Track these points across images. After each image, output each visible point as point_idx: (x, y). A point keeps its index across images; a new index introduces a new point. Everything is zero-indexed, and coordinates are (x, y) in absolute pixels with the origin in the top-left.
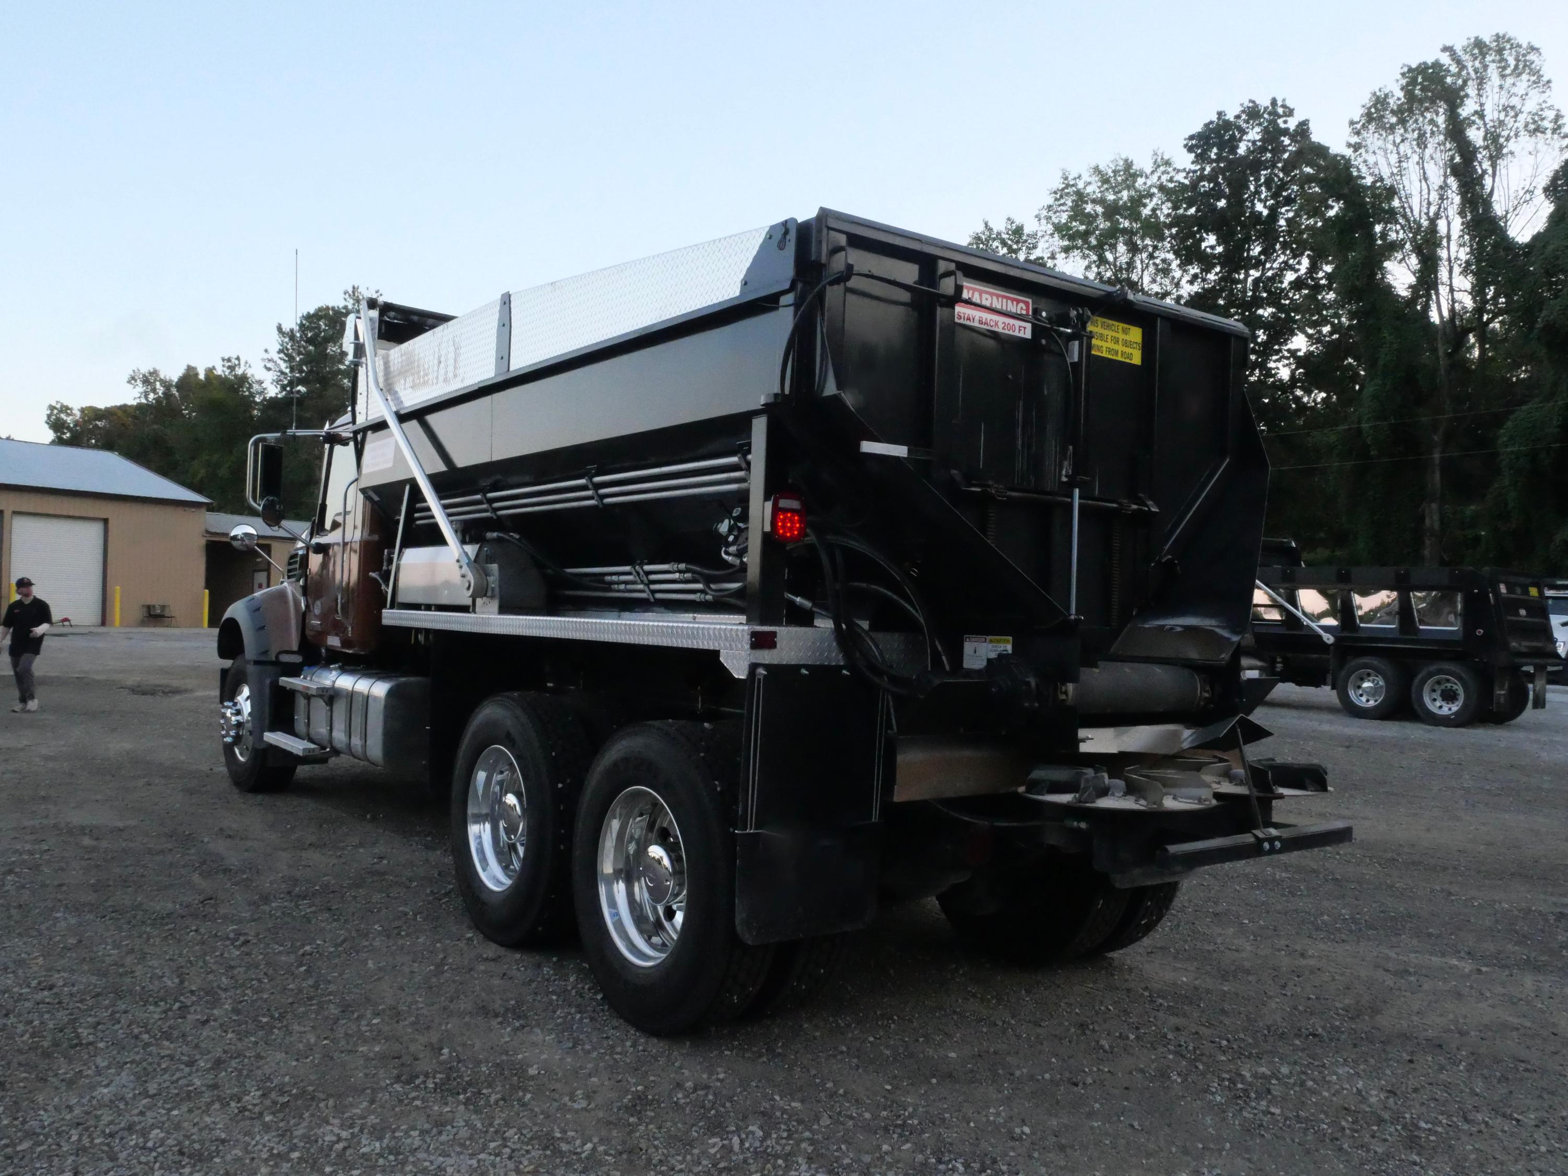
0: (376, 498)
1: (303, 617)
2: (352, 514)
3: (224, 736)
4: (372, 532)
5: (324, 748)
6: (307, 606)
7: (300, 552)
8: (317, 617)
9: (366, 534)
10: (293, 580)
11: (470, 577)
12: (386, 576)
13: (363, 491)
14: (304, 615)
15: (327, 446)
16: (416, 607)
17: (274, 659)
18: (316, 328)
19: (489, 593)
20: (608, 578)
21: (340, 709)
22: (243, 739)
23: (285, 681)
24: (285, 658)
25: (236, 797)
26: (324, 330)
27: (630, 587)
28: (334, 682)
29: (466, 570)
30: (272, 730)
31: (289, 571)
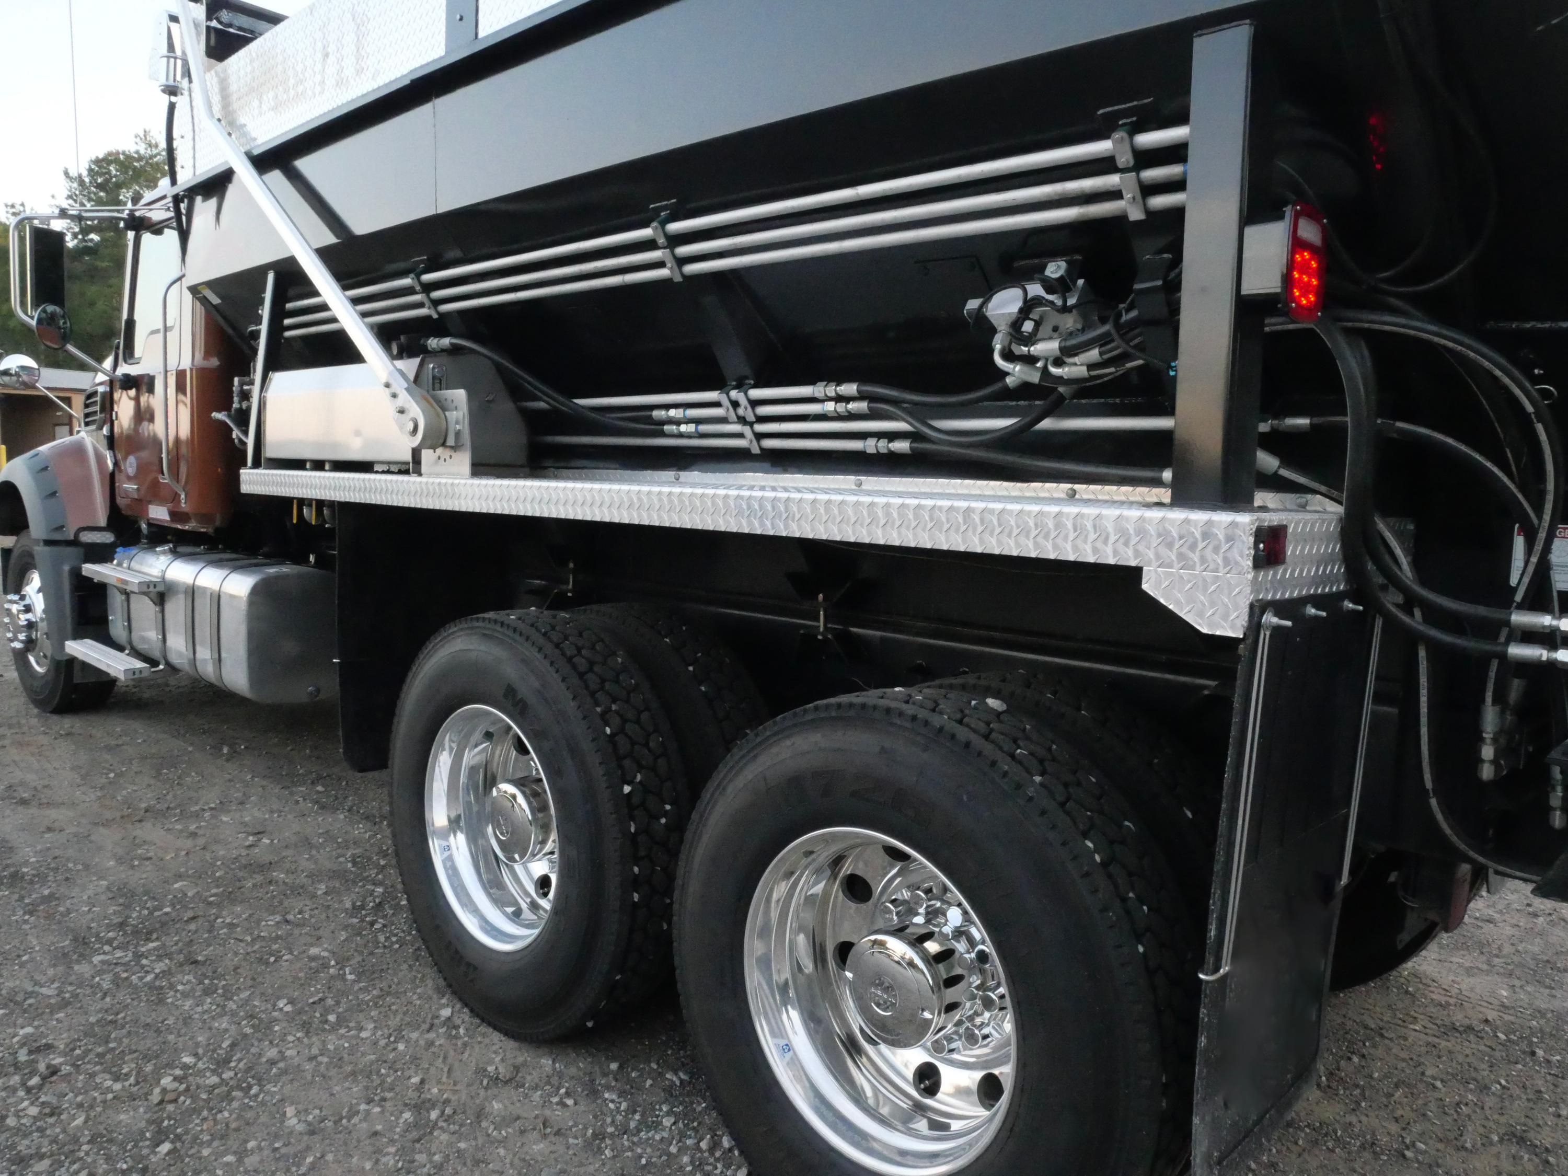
0: (215, 300)
1: (112, 480)
2: (176, 331)
3: (11, 640)
4: (207, 354)
5: (153, 663)
6: (116, 464)
7: (101, 389)
8: (130, 479)
9: (199, 356)
10: (93, 427)
11: (416, 411)
12: (242, 419)
13: (194, 290)
14: (112, 476)
15: (131, 235)
16: (297, 464)
17: (72, 537)
18: (106, 173)
19: (451, 441)
20: (658, 414)
21: (176, 609)
22: (39, 642)
23: (91, 569)
24: (88, 537)
25: (34, 721)
26: (116, 176)
27: (703, 428)
28: (164, 572)
29: (404, 399)
30: (78, 635)
31: (87, 415)
